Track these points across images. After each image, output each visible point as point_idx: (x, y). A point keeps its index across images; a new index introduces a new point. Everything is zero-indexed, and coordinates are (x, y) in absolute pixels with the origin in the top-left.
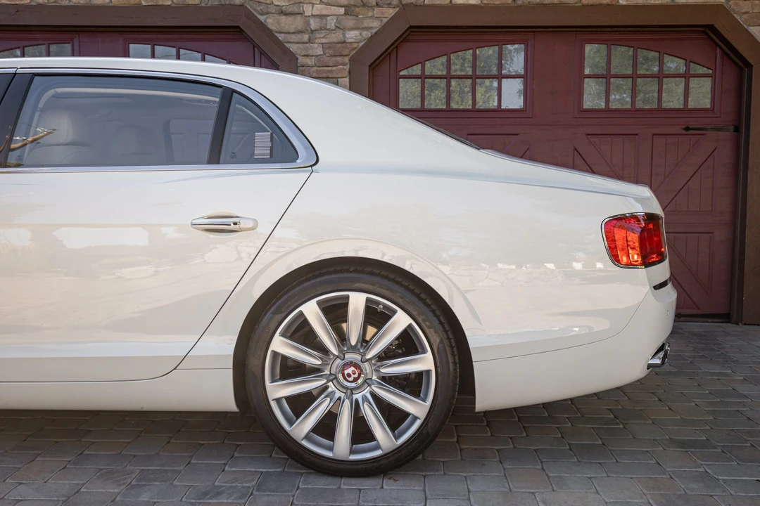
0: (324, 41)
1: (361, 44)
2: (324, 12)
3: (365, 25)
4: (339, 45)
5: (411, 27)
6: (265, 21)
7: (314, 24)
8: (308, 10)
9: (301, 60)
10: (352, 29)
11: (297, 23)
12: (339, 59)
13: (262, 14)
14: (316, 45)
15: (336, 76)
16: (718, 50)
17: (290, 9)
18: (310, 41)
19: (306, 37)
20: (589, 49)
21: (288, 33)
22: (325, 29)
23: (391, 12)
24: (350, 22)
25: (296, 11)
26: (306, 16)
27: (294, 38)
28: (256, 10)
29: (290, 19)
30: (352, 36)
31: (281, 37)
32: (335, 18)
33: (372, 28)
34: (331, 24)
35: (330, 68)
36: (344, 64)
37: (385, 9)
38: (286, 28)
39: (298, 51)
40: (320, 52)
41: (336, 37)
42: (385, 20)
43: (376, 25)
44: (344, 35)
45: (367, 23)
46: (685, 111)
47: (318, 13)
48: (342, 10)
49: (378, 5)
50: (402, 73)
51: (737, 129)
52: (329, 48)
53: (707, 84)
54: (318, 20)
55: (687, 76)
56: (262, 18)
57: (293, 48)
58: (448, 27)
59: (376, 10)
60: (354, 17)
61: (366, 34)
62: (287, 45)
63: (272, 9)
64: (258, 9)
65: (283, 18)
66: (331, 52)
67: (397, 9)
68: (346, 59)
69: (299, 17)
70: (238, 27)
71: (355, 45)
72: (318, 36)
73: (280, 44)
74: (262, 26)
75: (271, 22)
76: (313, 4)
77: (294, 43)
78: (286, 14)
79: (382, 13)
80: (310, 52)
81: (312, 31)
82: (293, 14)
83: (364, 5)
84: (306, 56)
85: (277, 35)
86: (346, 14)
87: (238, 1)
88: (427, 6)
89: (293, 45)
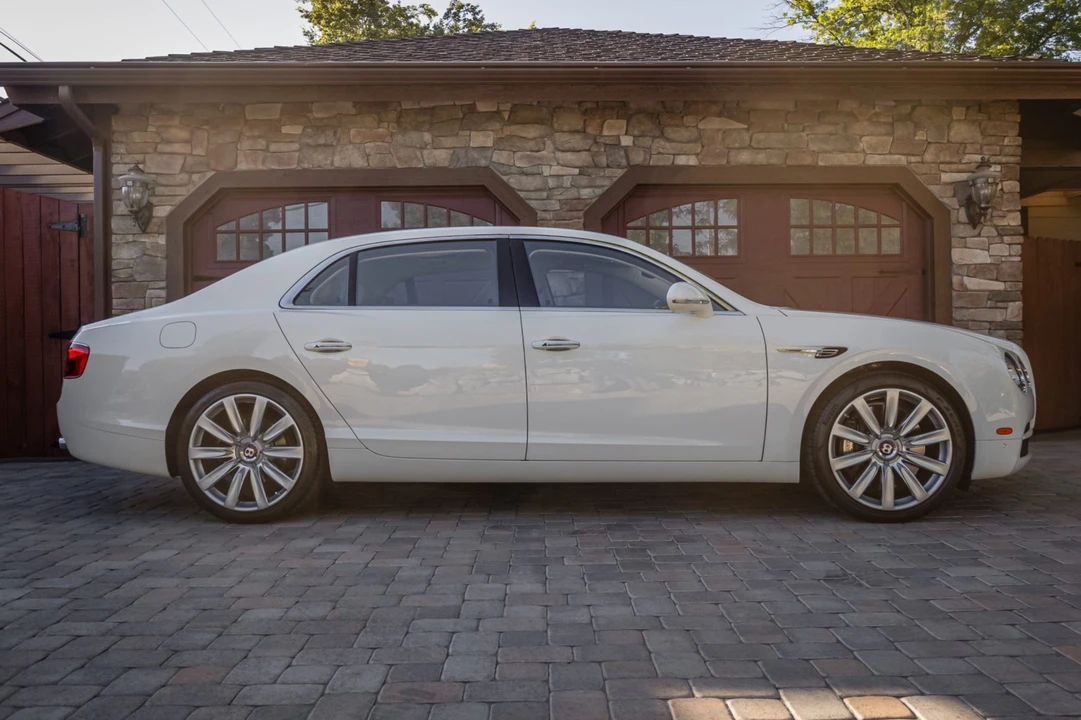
0: (561, 197)
1: (594, 200)
2: (561, 173)
4: (574, 201)
5: (638, 185)
6: (508, 181)
7: (551, 183)
8: (546, 171)
9: (540, 215)
10: (586, 187)
11: (536, 182)
12: (575, 214)
13: (505, 175)
14: (553, 202)
17: (530, 170)
18: (548, 198)
19: (545, 194)
20: (794, 202)
21: (529, 191)
22: (562, 187)
23: (620, 172)
24: (584, 181)
25: (536, 171)
26: (545, 176)
27: (534, 195)
28: (499, 171)
29: (530, 178)
30: (586, 193)
31: (522, 195)
32: (570, 178)
33: (603, 186)
34: (567, 182)
35: (567, 221)
36: (579, 218)
37: (615, 170)
38: (527, 187)
39: (538, 207)
40: (557, 207)
41: (573, 193)
42: (615, 179)
43: (607, 183)
44: (578, 192)
45: (599, 182)
46: (879, 256)
47: (555, 173)
48: (577, 171)
49: (608, 166)
50: (630, 225)
51: (924, 272)
52: (566, 204)
53: (896, 232)
54: (555, 179)
55: (879, 227)
56: (505, 178)
57: (533, 204)
59: (607, 170)
60: (587, 177)
61: (599, 191)
62: (527, 201)
63: (514, 170)
64: (503, 170)
65: (524, 178)
66: (567, 207)
67: (625, 170)
68: (581, 214)
69: (538, 178)
70: (483, 186)
71: (589, 201)
72: (556, 193)
73: (521, 200)
74: (506, 185)
75: (513, 181)
76: (551, 166)
78: (527, 174)
79: (613, 173)
80: (549, 208)
81: (550, 189)
82: (533, 174)
83: (596, 166)
84: (545, 211)
85: (519, 193)
86: (580, 174)
87: (483, 163)
88: (652, 167)
89: (533, 201)
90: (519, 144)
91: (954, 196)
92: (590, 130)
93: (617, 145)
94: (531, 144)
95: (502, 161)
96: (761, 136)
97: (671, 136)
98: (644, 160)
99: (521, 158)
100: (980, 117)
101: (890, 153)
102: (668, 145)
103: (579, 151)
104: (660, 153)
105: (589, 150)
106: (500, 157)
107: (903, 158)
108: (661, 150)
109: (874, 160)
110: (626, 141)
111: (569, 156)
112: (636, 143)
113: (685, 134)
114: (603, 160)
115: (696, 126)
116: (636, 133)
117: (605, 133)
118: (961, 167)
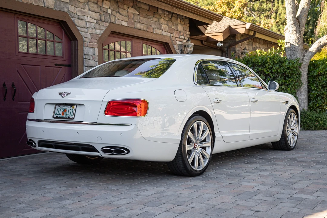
0: (90, 32)
1: (100, 36)
2: (91, 21)
3: (101, 28)
4: (95, 35)
5: (112, 31)
6: (74, 21)
7: (88, 25)
10: (98, 29)
11: (84, 24)
12: (95, 40)
13: (73, 18)
14: (89, 34)
15: (94, 47)
16: (165, 50)
17: (81, 17)
18: (87, 32)
19: (86, 30)
20: (144, 45)
21: (81, 27)
22: (91, 28)
24: (97, 26)
25: (83, 19)
26: (86, 21)
27: (83, 29)
28: (71, 15)
30: (98, 31)
31: (79, 28)
32: (94, 24)
33: (103, 30)
34: (93, 26)
35: (93, 44)
36: (96, 43)
37: (106, 23)
38: (81, 25)
39: (84, 35)
40: (90, 36)
41: (94, 31)
42: (106, 28)
44: (96, 31)
47: (89, 21)
48: (95, 21)
49: (105, 21)
52: (92, 35)
54: (89, 23)
56: (73, 19)
57: (82, 34)
58: (120, 33)
59: (104, 23)
60: (98, 25)
61: (102, 32)
62: (80, 32)
63: (77, 16)
64: (72, 15)
65: (79, 20)
66: (93, 37)
67: (109, 24)
68: (97, 41)
69: (84, 21)
70: (65, 22)
72: (89, 30)
73: (78, 31)
75: (76, 21)
76: (88, 17)
77: (83, 32)
79: (106, 25)
80: (87, 36)
81: (88, 28)
82: (82, 20)
83: (101, 20)
84: (86, 38)
85: (77, 27)
86: (97, 23)
87: (66, 10)
88: (116, 24)
89: (82, 33)
90: (77, 4)
91: (178, 49)
92: (99, 3)
93: (107, 12)
94: (81, 5)
95: (72, 11)
96: (142, 18)
97: (121, 12)
98: (114, 21)
99: (79, 11)
100: (183, 23)
101: (168, 32)
102: (121, 16)
103: (96, 12)
104: (118, 19)
105: (99, 13)
106: (72, 8)
107: (170, 34)
108: (119, 18)
109: (165, 33)
110: (110, 11)
111: (93, 14)
112: (112, 13)
113: (124, 13)
114: (103, 19)
115: (127, 10)
116: (112, 9)
117: (104, 6)
118: (180, 39)
